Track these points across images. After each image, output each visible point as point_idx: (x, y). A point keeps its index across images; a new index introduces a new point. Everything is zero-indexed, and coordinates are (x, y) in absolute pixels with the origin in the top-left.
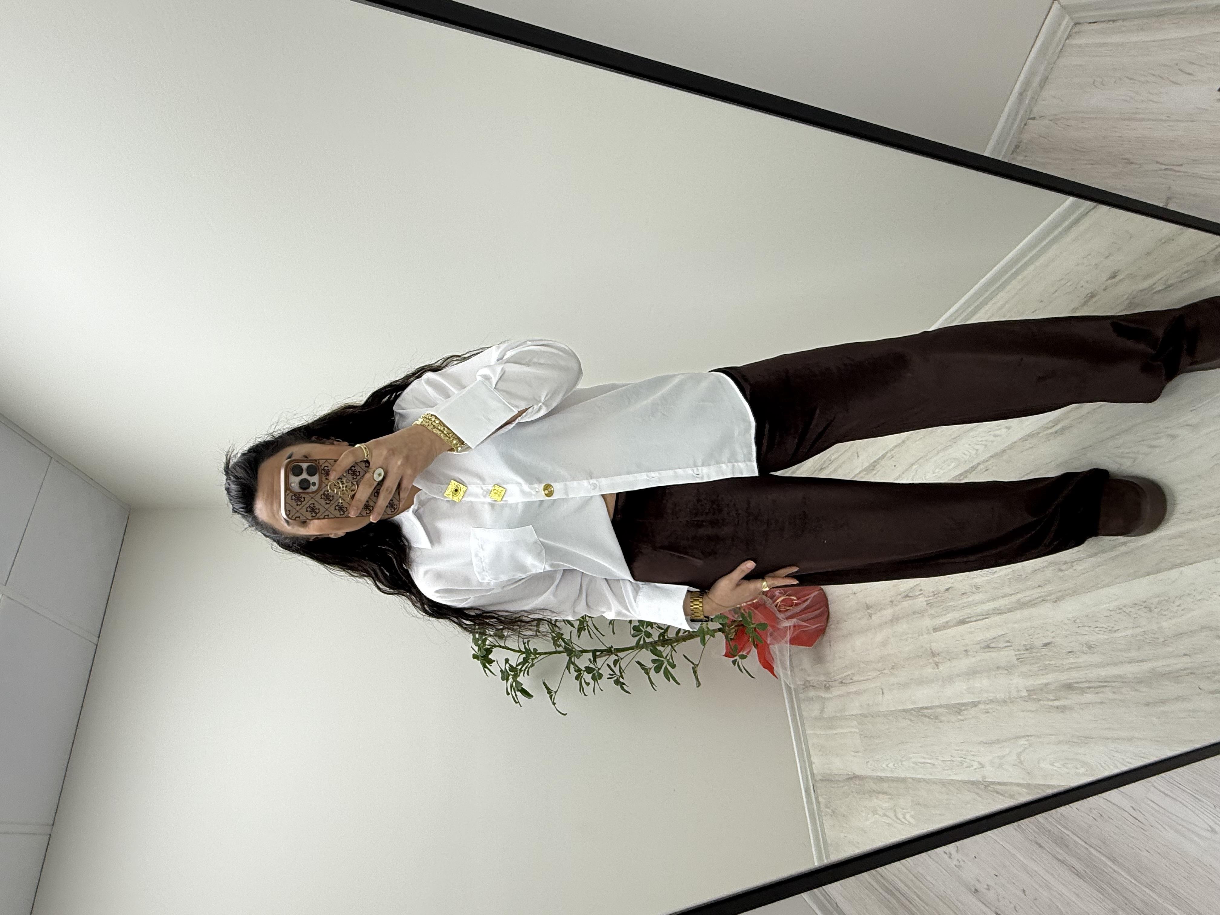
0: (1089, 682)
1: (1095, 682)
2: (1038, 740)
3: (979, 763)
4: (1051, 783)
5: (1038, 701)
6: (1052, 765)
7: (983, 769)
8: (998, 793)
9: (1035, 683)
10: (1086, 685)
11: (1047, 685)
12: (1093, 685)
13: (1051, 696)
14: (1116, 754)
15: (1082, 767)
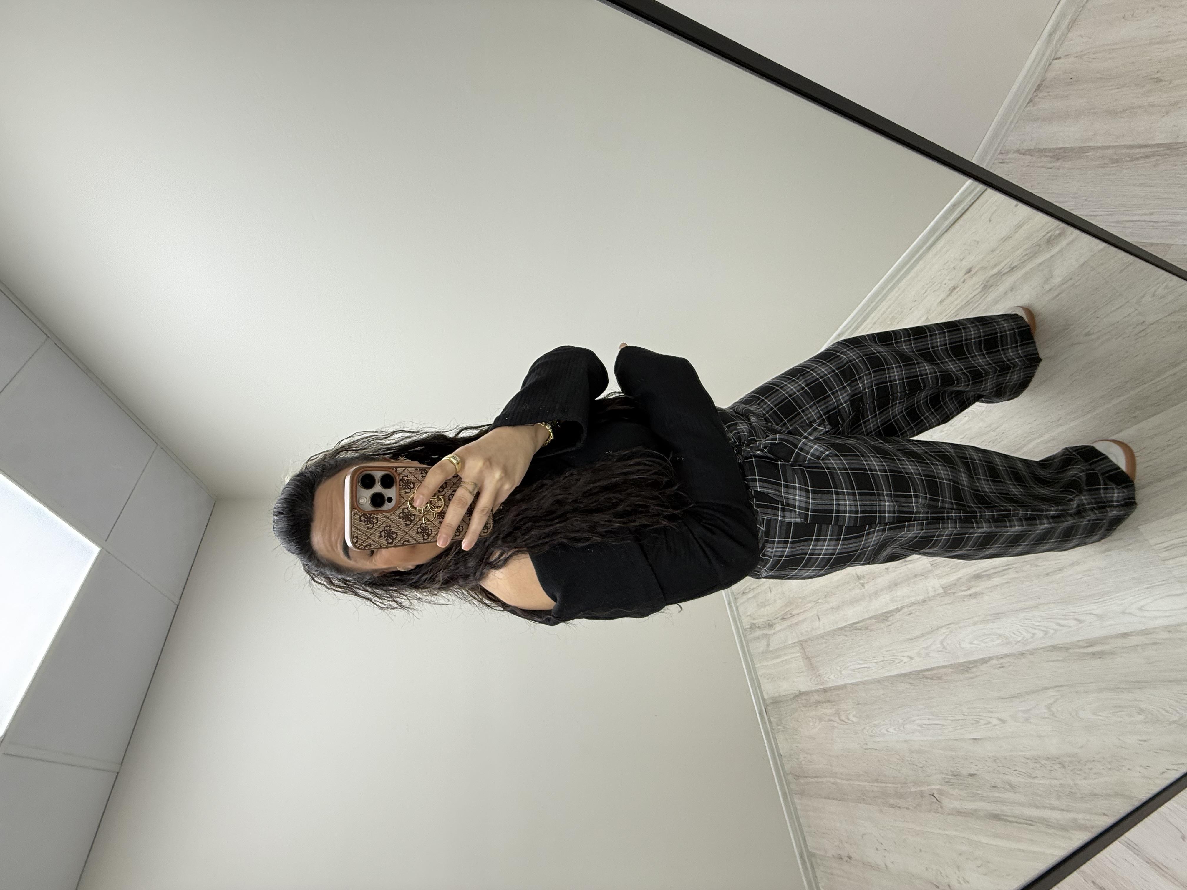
0: (997, 568)
1: (999, 567)
2: (957, 626)
3: (908, 657)
4: (972, 658)
5: (954, 593)
6: (971, 643)
7: (913, 661)
8: (927, 678)
9: (950, 581)
10: (992, 571)
11: (958, 579)
12: (998, 570)
13: (963, 588)
14: (1026, 621)
15: (998, 639)
